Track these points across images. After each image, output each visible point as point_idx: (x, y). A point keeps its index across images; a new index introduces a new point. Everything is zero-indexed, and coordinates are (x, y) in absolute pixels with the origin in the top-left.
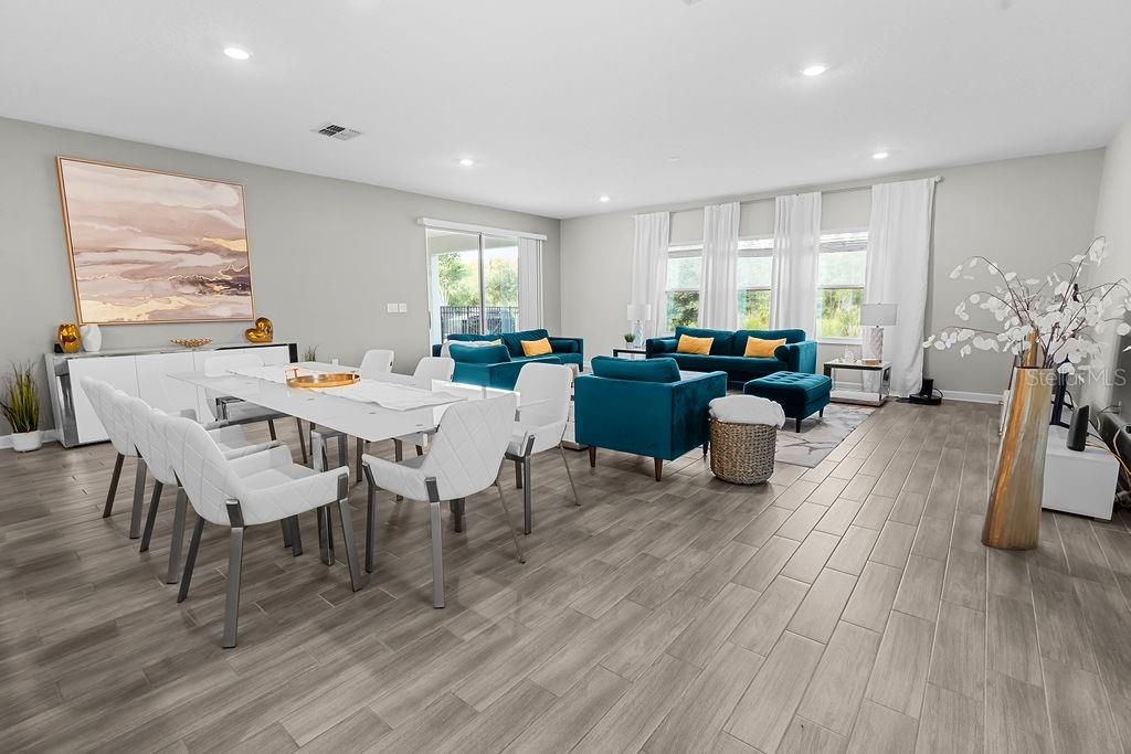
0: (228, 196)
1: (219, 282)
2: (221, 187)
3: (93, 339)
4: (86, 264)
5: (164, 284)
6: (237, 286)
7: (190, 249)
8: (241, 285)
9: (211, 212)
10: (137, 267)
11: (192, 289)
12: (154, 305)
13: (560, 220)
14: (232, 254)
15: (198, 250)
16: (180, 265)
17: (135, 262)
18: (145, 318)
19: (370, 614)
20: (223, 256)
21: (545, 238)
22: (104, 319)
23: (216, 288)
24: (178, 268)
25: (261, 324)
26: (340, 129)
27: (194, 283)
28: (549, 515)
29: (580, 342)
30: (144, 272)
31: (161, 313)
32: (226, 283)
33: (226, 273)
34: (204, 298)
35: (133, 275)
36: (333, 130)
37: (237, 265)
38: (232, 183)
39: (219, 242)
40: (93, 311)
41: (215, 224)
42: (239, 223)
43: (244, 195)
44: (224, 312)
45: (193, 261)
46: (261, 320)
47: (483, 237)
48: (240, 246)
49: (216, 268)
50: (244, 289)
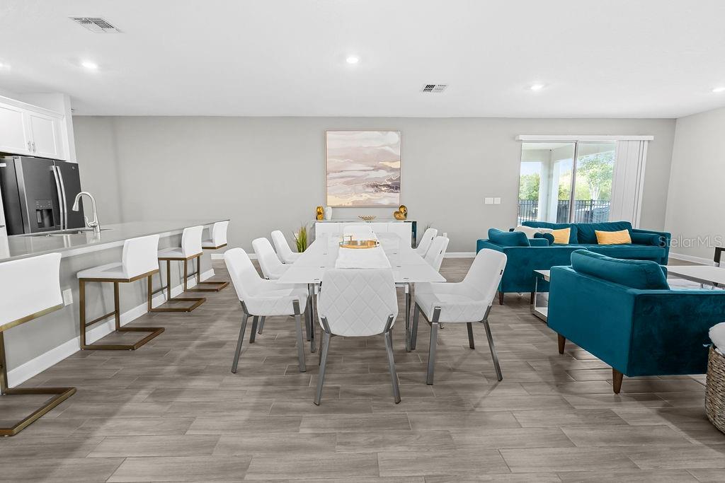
0: (394, 137)
1: (384, 186)
2: (391, 133)
3: (329, 213)
4: (331, 179)
5: (360, 187)
6: (393, 188)
7: (372, 168)
8: (395, 187)
9: (383, 148)
10: (349, 179)
11: (372, 190)
12: (355, 198)
13: (676, 119)
14: (392, 170)
15: (377, 169)
16: (368, 177)
17: (349, 177)
18: (350, 204)
19: (290, 387)
20: (388, 172)
21: (651, 138)
22: (335, 205)
23: (383, 189)
24: (366, 179)
25: (402, 210)
26: (433, 86)
27: (373, 186)
28: (463, 378)
29: (666, 237)
30: (352, 182)
31: (358, 202)
32: (388, 186)
33: (388, 180)
34: (377, 194)
35: (347, 183)
36: (429, 88)
37: (393, 176)
38: (396, 131)
39: (387, 164)
40: (332, 200)
41: (385, 155)
42: (397, 152)
43: (402, 137)
44: (386, 202)
45: (374, 175)
46: (402, 206)
47: (579, 144)
48: (397, 165)
49: (384, 178)
50: (396, 189)
